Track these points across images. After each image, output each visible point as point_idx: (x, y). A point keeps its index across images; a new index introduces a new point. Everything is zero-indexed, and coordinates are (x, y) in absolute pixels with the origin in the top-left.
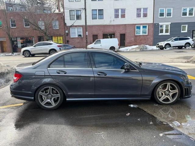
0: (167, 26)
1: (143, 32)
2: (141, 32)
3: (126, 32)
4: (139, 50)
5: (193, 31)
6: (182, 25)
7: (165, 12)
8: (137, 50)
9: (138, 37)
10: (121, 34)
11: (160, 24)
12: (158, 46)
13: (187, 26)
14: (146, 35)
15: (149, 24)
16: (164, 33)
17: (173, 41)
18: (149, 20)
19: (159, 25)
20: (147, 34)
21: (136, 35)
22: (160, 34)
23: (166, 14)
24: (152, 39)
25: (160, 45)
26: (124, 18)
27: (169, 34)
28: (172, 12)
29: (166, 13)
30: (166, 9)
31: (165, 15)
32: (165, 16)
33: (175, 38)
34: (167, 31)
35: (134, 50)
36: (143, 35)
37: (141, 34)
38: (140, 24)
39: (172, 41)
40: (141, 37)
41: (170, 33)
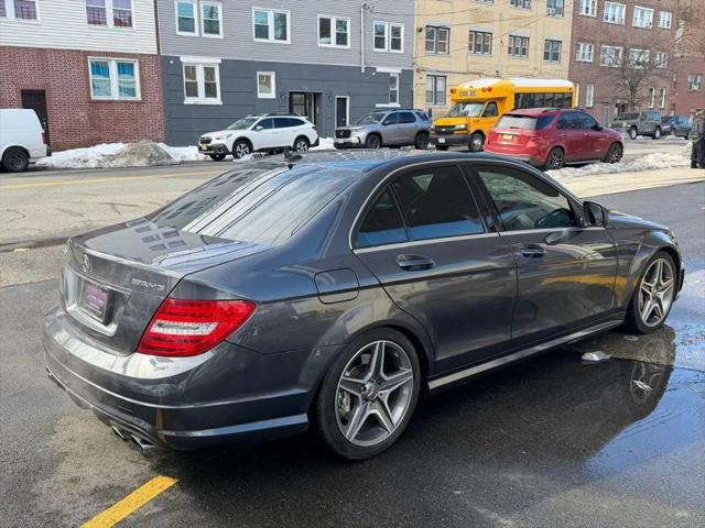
0: (209, 72)
1: (121, 89)
2: (113, 87)
3: (48, 85)
4: (143, 162)
5: (291, 93)
6: (258, 73)
7: (198, 17)
8: (135, 164)
9: (104, 110)
10: (22, 91)
11: (184, 59)
12: (209, 149)
13: (273, 75)
14: (138, 103)
15: (141, 57)
16: (202, 99)
17: (258, 127)
18: (141, 39)
19: (181, 63)
20: (138, 97)
21: (93, 98)
22: (189, 101)
23: (199, 22)
24: (160, 116)
25: (214, 142)
26: (33, 21)
27: (217, 101)
28: (220, 18)
29: (202, 18)
30: (198, 5)
31: (199, 27)
32: (200, 33)
33: (261, 118)
34: (210, 91)
35: (121, 162)
36: (126, 102)
37: (115, 95)
38: (107, 54)
39: (254, 129)
40: (118, 109)
41: (222, 99)
